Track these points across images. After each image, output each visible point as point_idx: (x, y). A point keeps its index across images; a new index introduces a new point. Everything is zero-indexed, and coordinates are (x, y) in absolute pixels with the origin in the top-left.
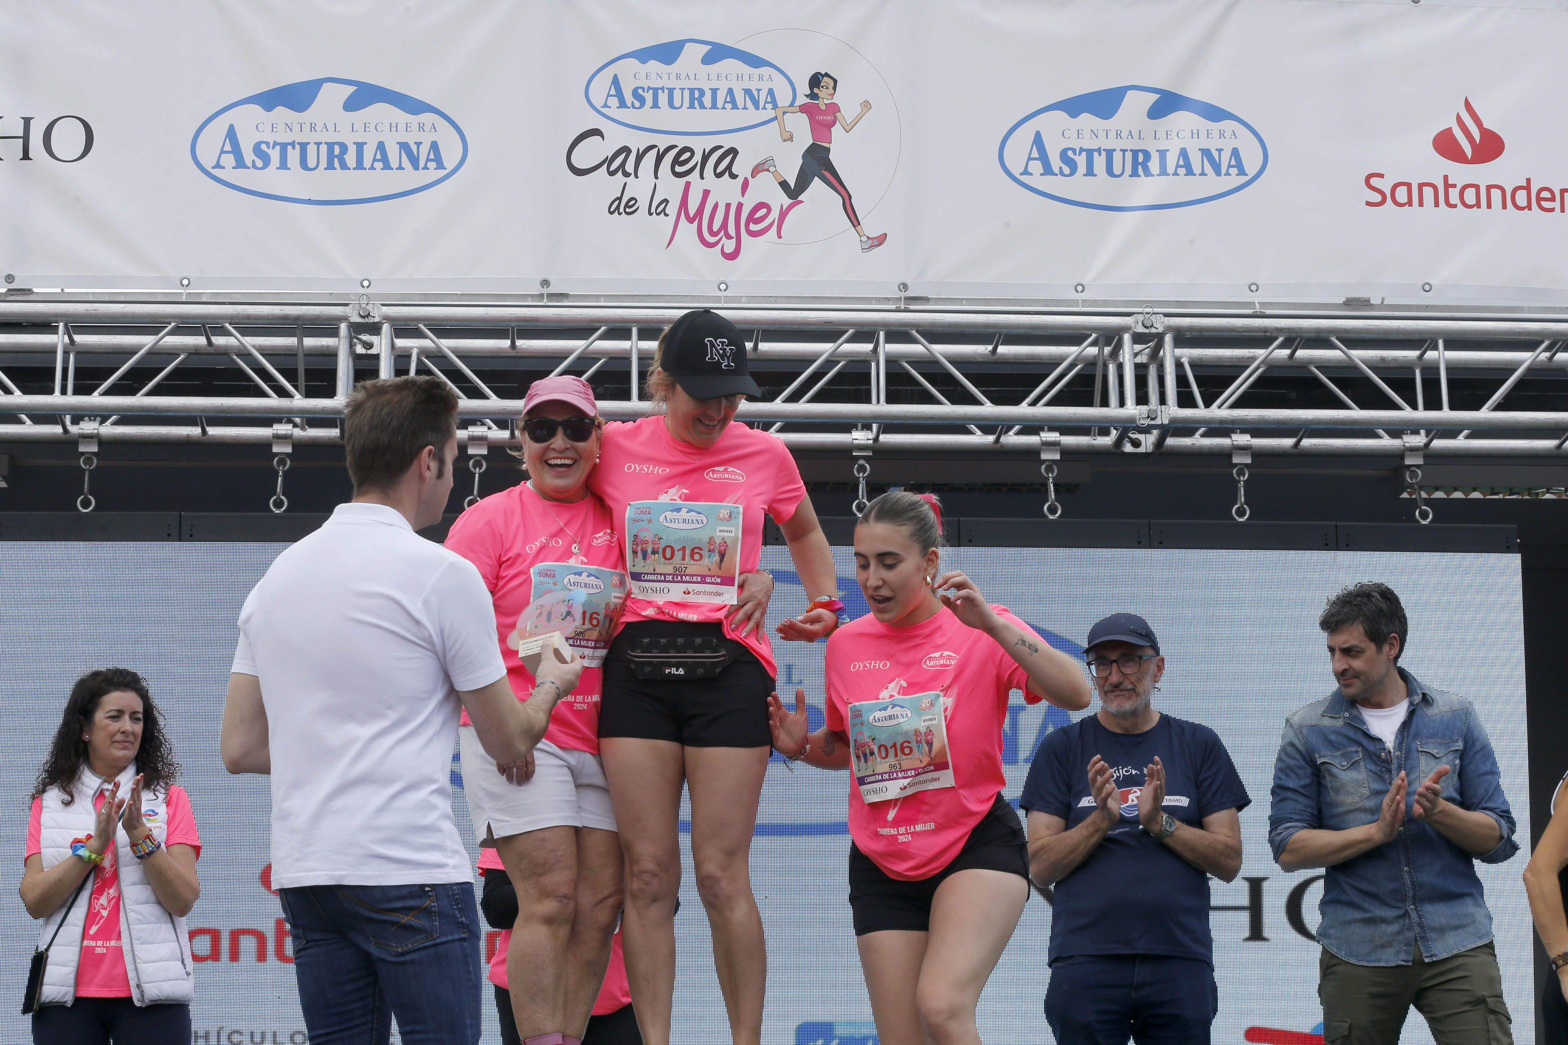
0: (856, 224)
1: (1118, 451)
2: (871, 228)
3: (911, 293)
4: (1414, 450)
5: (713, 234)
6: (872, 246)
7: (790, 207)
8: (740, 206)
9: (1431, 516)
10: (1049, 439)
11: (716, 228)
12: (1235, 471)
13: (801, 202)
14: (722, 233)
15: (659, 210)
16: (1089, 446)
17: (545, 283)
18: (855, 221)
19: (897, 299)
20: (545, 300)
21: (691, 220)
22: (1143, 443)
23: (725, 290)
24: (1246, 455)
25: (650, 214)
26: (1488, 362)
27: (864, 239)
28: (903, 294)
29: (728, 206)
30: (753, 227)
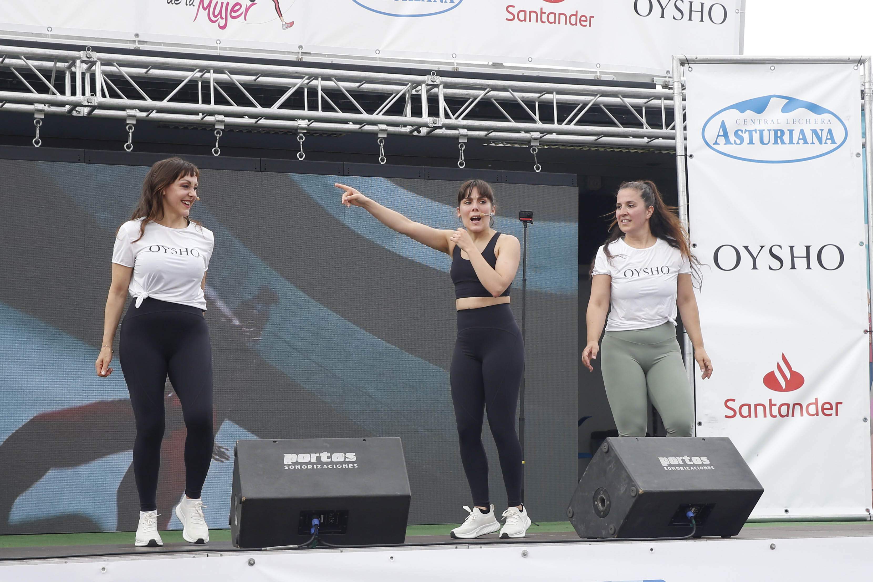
0: (280, 16)
1: (411, 134)
2: (287, 18)
3: (303, 51)
4: (535, 139)
5: (215, 16)
6: (288, 27)
7: (251, 6)
8: (228, 4)
9: (540, 169)
10: (383, 128)
11: (216, 14)
12: (459, 145)
13: (256, 4)
14: (219, 16)
15: (190, 4)
16: (399, 132)
17: (137, 35)
18: (280, 14)
19: (297, 52)
20: (137, 44)
21: (205, 9)
22: (422, 131)
23: (220, 44)
24: (465, 138)
25: (187, 5)
26: (567, 100)
27: (284, 23)
28: (300, 51)
29: (222, 3)
30: (233, 14)
